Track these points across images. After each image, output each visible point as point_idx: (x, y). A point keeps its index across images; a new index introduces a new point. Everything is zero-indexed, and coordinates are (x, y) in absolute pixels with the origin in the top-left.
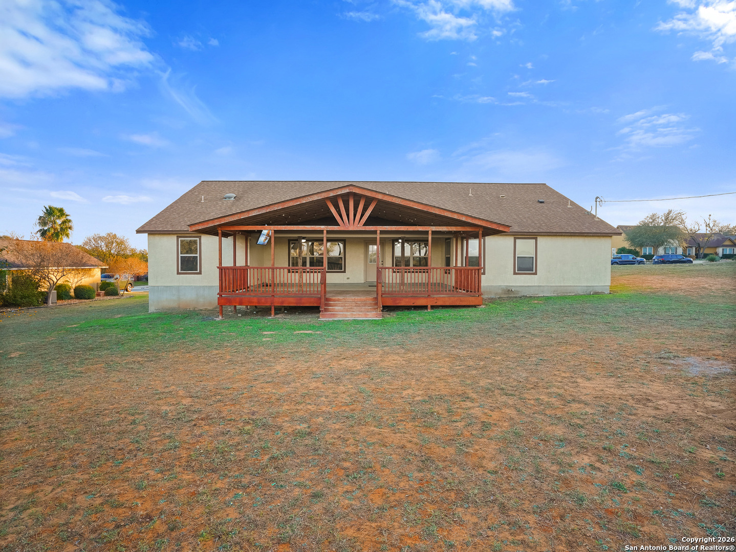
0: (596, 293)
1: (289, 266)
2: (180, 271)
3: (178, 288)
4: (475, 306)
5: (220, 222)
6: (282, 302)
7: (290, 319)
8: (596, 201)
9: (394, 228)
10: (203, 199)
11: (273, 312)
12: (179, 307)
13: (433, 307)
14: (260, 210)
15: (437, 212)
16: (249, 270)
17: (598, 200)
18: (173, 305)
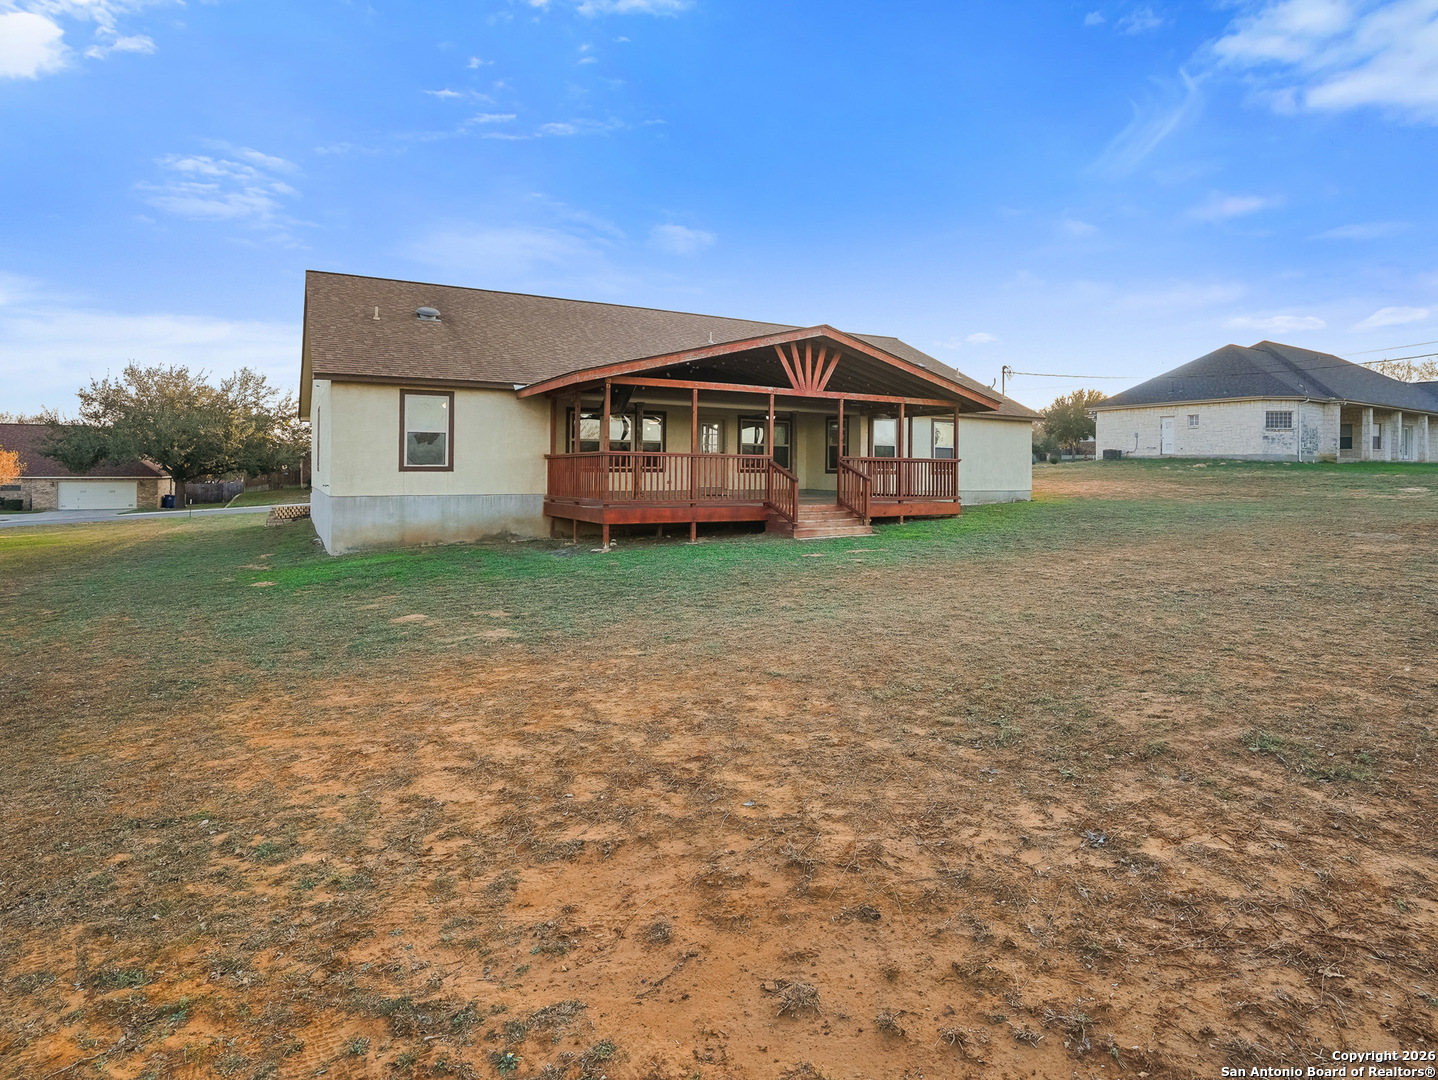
0: (1018, 501)
1: (739, 453)
2: (405, 465)
3: (401, 501)
4: (951, 516)
5: (633, 368)
6: (710, 516)
7: (763, 540)
8: (1004, 372)
9: (872, 398)
10: (377, 314)
11: (694, 532)
12: (403, 541)
13: (906, 519)
14: (697, 352)
15: (924, 376)
16: (668, 458)
17: (1006, 370)
18: (387, 536)
